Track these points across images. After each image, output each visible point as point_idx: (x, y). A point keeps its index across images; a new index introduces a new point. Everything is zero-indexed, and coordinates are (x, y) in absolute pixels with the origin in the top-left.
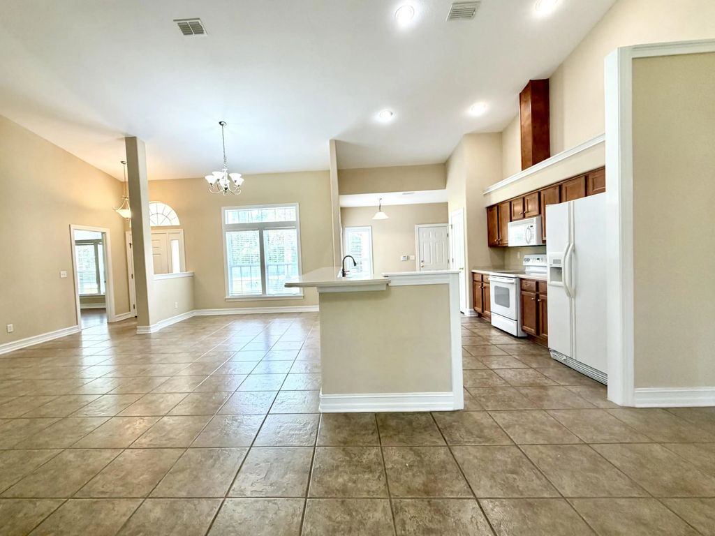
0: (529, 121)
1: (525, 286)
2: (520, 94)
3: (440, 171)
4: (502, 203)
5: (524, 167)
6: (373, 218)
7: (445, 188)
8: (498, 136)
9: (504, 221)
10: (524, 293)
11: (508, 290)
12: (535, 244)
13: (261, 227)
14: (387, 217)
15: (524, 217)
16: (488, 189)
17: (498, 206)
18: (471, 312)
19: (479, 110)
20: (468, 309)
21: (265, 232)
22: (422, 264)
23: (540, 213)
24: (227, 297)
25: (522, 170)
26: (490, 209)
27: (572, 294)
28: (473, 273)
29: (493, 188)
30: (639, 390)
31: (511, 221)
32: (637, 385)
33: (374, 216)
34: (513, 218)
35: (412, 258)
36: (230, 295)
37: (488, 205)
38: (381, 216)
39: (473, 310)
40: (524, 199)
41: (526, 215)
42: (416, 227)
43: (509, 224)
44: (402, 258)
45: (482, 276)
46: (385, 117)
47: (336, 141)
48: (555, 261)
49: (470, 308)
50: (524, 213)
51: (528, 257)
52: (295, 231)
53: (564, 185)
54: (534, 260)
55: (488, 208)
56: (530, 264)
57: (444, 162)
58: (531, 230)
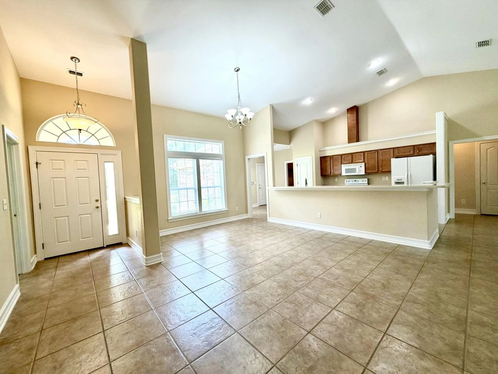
0: (354, 122)
2: (347, 110)
3: (288, 135)
4: (333, 156)
7: (290, 143)
9: (336, 164)
13: (197, 157)
16: (324, 149)
21: (201, 161)
22: (259, 187)
23: (364, 161)
24: (169, 218)
25: (349, 143)
26: (323, 158)
29: (327, 148)
31: (342, 164)
35: (255, 183)
36: (172, 216)
40: (352, 155)
41: (354, 162)
42: (256, 165)
46: (308, 101)
47: (272, 106)
48: (399, 180)
50: (352, 161)
51: (348, 180)
52: (222, 161)
53: (381, 151)
54: (353, 181)
55: (321, 158)
56: (350, 183)
57: (289, 130)
58: (360, 168)
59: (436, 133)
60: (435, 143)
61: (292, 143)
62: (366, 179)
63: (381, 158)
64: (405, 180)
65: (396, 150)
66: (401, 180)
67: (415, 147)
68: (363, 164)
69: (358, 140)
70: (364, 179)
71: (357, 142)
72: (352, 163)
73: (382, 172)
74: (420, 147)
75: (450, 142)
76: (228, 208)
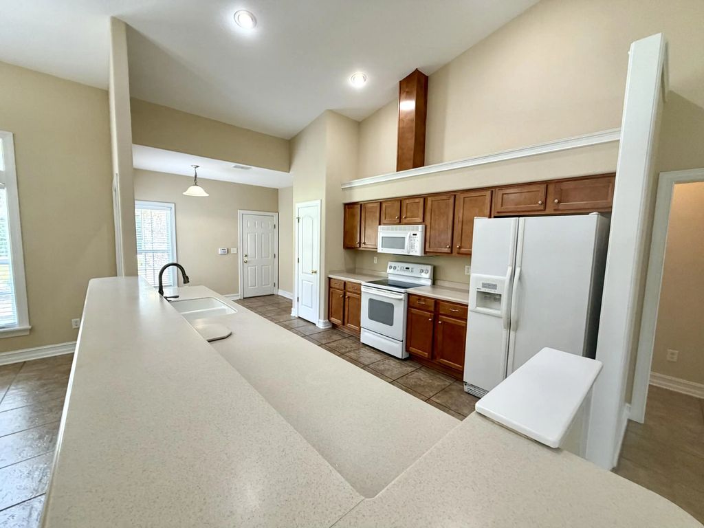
0: (412, 116)
1: (415, 304)
2: (400, 82)
3: (285, 148)
4: (367, 202)
5: (400, 168)
6: (184, 193)
7: (288, 170)
8: (358, 126)
9: (370, 223)
10: (415, 310)
11: (392, 306)
12: (418, 254)
14: (207, 195)
16: (350, 183)
17: (362, 205)
18: (325, 323)
20: (322, 321)
22: (245, 259)
23: (424, 221)
25: (397, 171)
26: (349, 207)
27: (512, 326)
28: (330, 279)
29: (356, 183)
31: (380, 224)
33: (185, 191)
34: (383, 221)
35: (233, 251)
37: (347, 202)
38: (196, 191)
39: (327, 320)
40: (401, 201)
41: (404, 221)
42: (240, 212)
43: (379, 227)
44: (220, 251)
45: (345, 283)
47: (127, 28)
48: (489, 286)
49: (325, 319)
50: (400, 218)
51: (393, 264)
53: (462, 196)
54: (402, 269)
55: (346, 205)
56: (396, 272)
57: (289, 138)
58: (412, 238)
59: (619, 141)
60: (612, 175)
62: (429, 268)
63: (461, 216)
64: (502, 290)
65: (499, 193)
66: (494, 287)
67: (551, 188)
68: (420, 227)
69: (422, 164)
70: (424, 267)
71: (415, 167)
72: (400, 223)
73: (459, 253)
74: (565, 186)
75: (661, 174)
76: (30, 324)
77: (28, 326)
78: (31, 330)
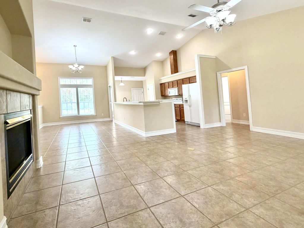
0: (173, 61)
1: (176, 106)
2: (170, 53)
3: (143, 70)
4: (165, 83)
5: (172, 73)
7: (145, 76)
8: (162, 62)
9: (166, 88)
10: (176, 108)
12: (177, 95)
13: (77, 87)
14: (124, 85)
15: (173, 87)
16: (161, 78)
17: (164, 84)
19: (159, 55)
21: (79, 89)
24: (61, 117)
26: (161, 84)
27: (190, 106)
30: (206, 125)
32: (205, 124)
33: (119, 84)
34: (169, 87)
35: (131, 100)
36: (62, 116)
37: (161, 83)
38: (122, 84)
40: (173, 82)
41: (174, 87)
42: (132, 89)
43: (168, 89)
46: (133, 53)
47: (114, 57)
48: (186, 99)
52: (92, 88)
54: (176, 100)
55: (160, 84)
57: (144, 67)
59: (195, 70)
60: (195, 76)
61: (146, 75)
64: (188, 99)
68: (177, 88)
69: (177, 72)
71: (175, 73)
75: (217, 73)
76: (96, 114)
77: (95, 114)
78: (96, 115)
